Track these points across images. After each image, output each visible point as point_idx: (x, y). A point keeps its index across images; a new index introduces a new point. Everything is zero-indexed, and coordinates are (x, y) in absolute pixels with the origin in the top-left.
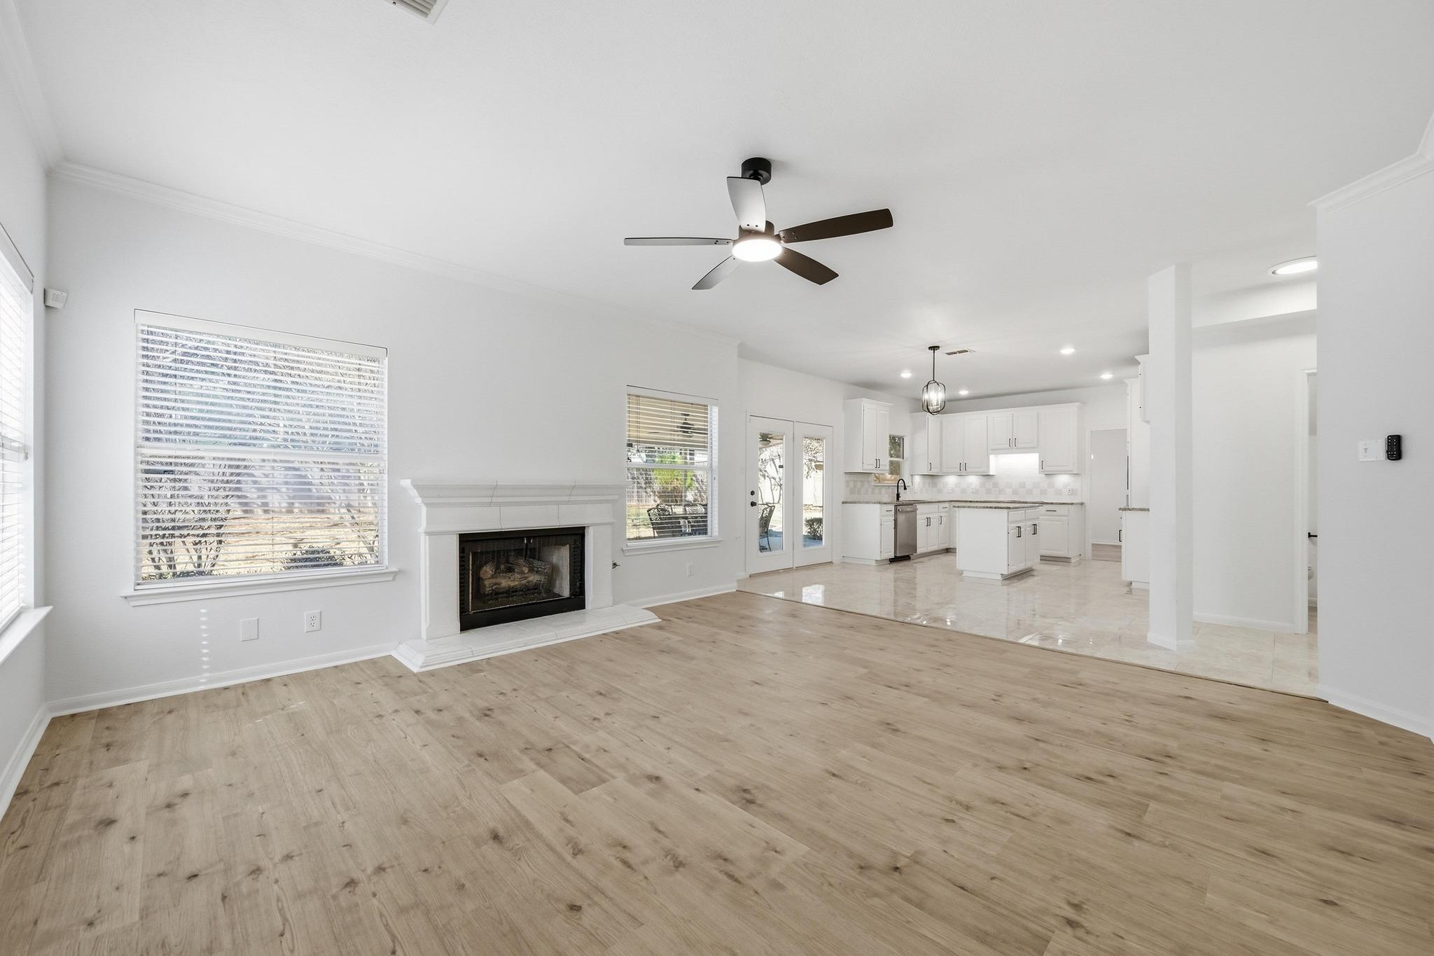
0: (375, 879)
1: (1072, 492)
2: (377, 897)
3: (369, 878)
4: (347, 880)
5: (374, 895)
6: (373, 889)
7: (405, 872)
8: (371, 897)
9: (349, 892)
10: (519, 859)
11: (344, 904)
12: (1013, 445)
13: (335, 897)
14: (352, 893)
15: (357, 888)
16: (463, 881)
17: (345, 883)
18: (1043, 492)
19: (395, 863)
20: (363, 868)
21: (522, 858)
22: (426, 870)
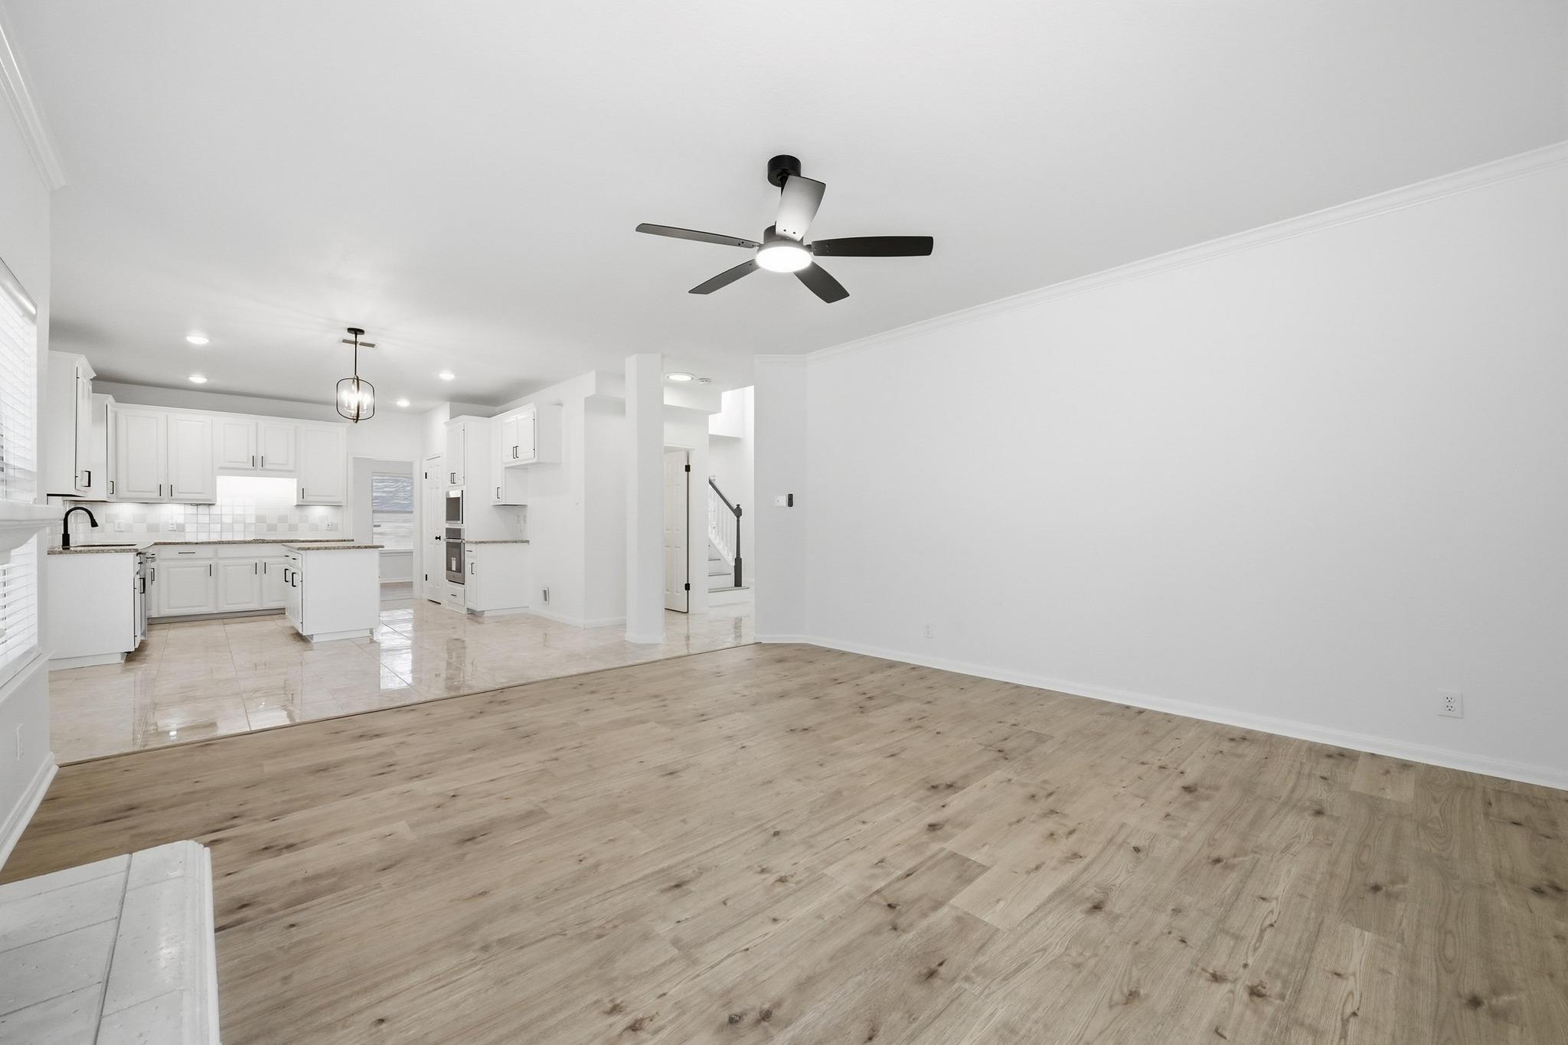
0: (1230, 977)
1: (332, 527)
2: (1245, 962)
3: (1235, 981)
4: (1255, 998)
5: (1245, 966)
6: (1241, 970)
7: (1199, 957)
8: (1250, 967)
9: (1264, 988)
10: (1114, 885)
11: (1279, 984)
12: (258, 465)
13: (1282, 997)
14: (1261, 984)
15: (1255, 985)
16: (1169, 911)
17: (1260, 999)
18: (293, 528)
19: (1198, 970)
20: (1231, 995)
21: (1112, 883)
22: (1183, 941)
